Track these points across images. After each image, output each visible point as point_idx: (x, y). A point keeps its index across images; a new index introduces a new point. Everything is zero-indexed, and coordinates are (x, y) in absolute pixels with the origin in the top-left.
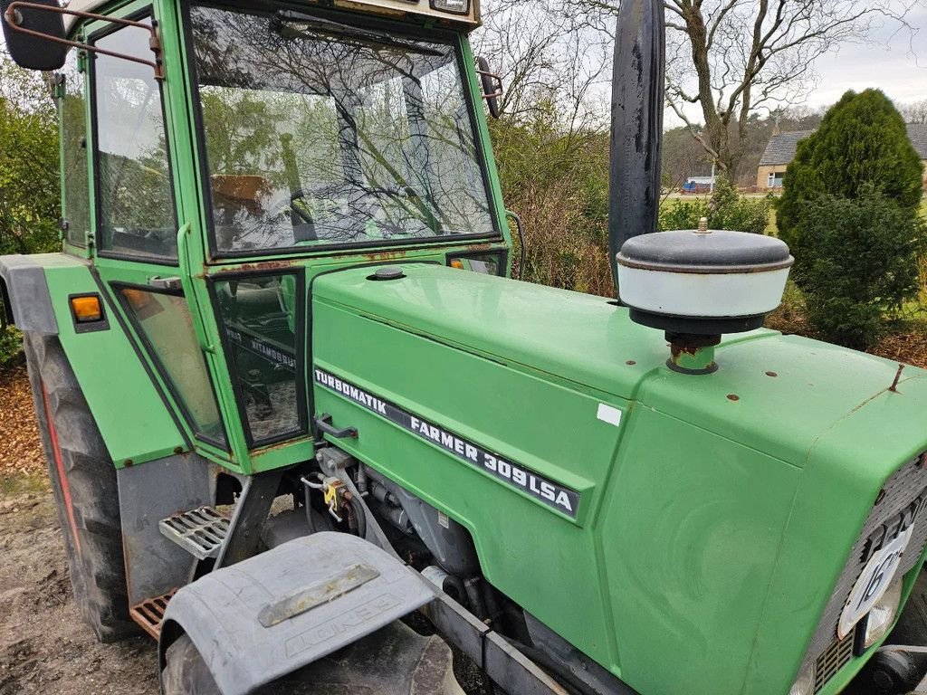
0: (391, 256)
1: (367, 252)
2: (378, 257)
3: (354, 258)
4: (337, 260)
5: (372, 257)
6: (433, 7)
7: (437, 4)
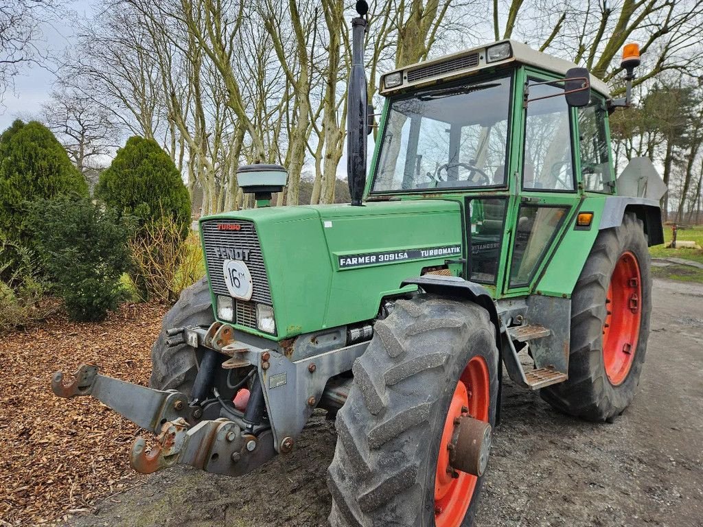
0: (434, 196)
1: (423, 194)
2: (427, 196)
3: (417, 196)
4: (410, 197)
5: (425, 196)
6: (487, 63)
7: (490, 60)
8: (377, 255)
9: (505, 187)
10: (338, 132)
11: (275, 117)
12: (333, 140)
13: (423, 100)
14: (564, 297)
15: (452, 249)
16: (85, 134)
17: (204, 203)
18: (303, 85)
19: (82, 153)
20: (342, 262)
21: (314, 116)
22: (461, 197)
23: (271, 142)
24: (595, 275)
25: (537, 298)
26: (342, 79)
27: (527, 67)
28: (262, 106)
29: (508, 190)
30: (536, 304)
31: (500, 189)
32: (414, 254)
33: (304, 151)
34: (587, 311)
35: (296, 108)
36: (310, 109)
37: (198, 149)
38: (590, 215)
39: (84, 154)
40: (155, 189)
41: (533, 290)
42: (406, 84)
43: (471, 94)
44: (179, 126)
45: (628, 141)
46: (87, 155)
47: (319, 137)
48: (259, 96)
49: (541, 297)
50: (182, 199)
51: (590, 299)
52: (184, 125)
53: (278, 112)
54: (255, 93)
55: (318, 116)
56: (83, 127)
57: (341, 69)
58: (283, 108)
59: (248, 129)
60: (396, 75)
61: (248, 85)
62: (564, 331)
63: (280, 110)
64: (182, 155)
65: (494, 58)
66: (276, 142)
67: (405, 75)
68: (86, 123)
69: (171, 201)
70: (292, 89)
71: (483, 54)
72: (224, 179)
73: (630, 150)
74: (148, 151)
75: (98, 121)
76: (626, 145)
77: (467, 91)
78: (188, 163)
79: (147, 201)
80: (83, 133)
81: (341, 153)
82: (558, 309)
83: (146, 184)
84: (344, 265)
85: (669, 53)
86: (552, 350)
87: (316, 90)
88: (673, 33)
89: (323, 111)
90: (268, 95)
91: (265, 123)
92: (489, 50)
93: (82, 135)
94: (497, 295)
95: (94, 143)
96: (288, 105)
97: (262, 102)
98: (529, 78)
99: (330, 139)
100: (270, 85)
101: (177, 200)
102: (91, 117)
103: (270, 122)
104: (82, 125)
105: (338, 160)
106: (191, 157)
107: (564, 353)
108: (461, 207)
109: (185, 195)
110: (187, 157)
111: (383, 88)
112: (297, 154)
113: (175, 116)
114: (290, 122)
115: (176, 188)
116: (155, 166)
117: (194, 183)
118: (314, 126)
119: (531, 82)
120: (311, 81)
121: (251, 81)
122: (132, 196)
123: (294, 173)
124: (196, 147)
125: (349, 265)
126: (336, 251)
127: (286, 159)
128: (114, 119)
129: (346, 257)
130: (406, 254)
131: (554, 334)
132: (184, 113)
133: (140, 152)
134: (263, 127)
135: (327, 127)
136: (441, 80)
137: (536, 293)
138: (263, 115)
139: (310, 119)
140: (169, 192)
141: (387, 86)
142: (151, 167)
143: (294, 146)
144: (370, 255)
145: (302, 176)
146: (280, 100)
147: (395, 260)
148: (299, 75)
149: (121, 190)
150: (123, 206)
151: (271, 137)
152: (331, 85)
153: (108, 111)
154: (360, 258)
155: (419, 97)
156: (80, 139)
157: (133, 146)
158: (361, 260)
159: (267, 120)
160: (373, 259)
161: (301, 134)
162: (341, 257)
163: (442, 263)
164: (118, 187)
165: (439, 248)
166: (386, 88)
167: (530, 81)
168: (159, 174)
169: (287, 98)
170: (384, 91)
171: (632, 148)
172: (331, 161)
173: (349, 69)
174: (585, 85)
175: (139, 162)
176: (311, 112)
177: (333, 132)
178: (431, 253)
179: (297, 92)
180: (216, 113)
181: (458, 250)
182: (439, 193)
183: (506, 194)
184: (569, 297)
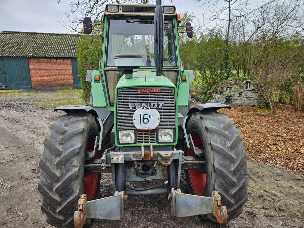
9: (177, 67)
14: (186, 106)
31: (175, 68)
38: (185, 77)
60: (115, 6)
67: (120, 8)
136: (139, 15)
141: (108, 11)
155: (127, 21)
170: (107, 13)
174: (192, 30)
182: (147, 68)
183: (178, 69)
184: (188, 106)
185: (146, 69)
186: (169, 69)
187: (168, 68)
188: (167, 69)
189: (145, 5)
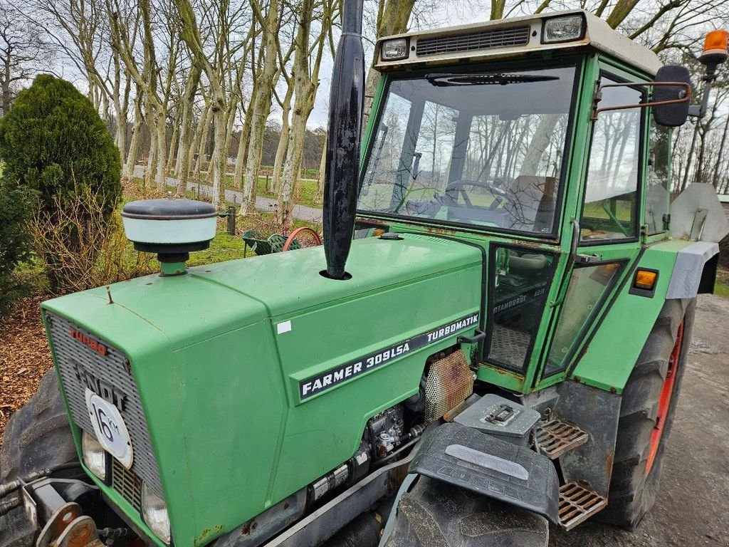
0: (443, 233)
1: (428, 226)
2: (434, 231)
3: (418, 228)
4: (408, 226)
5: (430, 230)
6: (542, 42)
7: (547, 39)
8: (363, 360)
9: (555, 239)
10: (310, 85)
11: (239, 54)
12: (304, 94)
13: (436, 84)
14: (613, 391)
15: (468, 320)
16: (11, 53)
17: (152, 149)
18: (271, 22)
19: (7, 76)
20: (306, 389)
21: (283, 59)
22: (486, 241)
23: (233, 83)
24: (656, 363)
25: (573, 385)
26: (317, 19)
27: (602, 57)
28: (225, 41)
29: (559, 244)
30: (570, 394)
31: (547, 241)
32: (417, 342)
33: (270, 98)
34: (641, 412)
35: (263, 47)
36: (279, 50)
37: (146, 86)
38: (653, 275)
39: (11, 78)
40: (70, 148)
41: (570, 373)
42: (413, 58)
43: (510, 86)
44: (123, 56)
45: (608, 117)
46: (14, 79)
47: (288, 84)
48: (220, 27)
49: (578, 385)
50: (108, 161)
51: (645, 394)
52: (130, 54)
53: (242, 49)
54: (216, 23)
55: (288, 58)
56: (9, 45)
57: (317, 7)
58: (248, 44)
59: (205, 70)
60: (400, 42)
61: (208, 13)
62: (608, 439)
63: (245, 48)
64: (128, 90)
65: (555, 35)
66: (239, 85)
67: (413, 44)
68: (13, 40)
69: (93, 164)
70: (258, 27)
71: (537, 28)
72: (178, 120)
73: (609, 126)
74: (61, 95)
75: (27, 38)
76: (605, 121)
77: (504, 82)
78: (135, 100)
79: (59, 162)
80: (9, 52)
81: (312, 105)
82: (601, 407)
83: (58, 139)
84: (310, 393)
85: (675, 30)
86: (588, 460)
87: (287, 28)
88: (683, 7)
89: (293, 54)
90: (232, 28)
91: (226, 60)
92: (549, 23)
93: (8, 54)
94: (524, 389)
95: (23, 65)
96: (253, 43)
97: (224, 35)
98: (603, 74)
99: (300, 91)
100: (234, 16)
101: (101, 163)
102: (19, 34)
103: (232, 60)
104: (7, 42)
105: (309, 114)
106: (138, 94)
107: (605, 468)
108: (484, 256)
109: (114, 156)
110: (133, 94)
111: (380, 59)
112: (261, 105)
113: (118, 43)
114: (256, 61)
115: (100, 147)
116: (70, 116)
117: (141, 124)
118: (283, 70)
119: (604, 81)
120: (281, 16)
121: (212, 9)
122: (39, 155)
123: (257, 127)
124: (142, 83)
125: (317, 390)
126: (295, 371)
127: (250, 105)
128: (46, 38)
129: (312, 380)
130: (407, 345)
131: (593, 439)
132: (131, 40)
133: (51, 96)
134: (225, 65)
135: (297, 76)
136: (468, 59)
137: (572, 378)
138: (225, 51)
139: (278, 60)
140: (89, 152)
141: (385, 57)
142: (65, 118)
143: (258, 94)
144: (352, 363)
145: (267, 124)
146: (245, 36)
147: (391, 358)
148: (268, 8)
149: (24, 145)
150: (27, 166)
151: (234, 78)
152: (305, 26)
153: (40, 28)
154: (336, 374)
155: (432, 81)
156: (6, 59)
157: (40, 88)
158: (338, 376)
159: (229, 58)
160: (358, 367)
161: (266, 81)
162: (303, 383)
163: (454, 342)
164: (18, 141)
165: (450, 324)
166: (383, 60)
167: (602, 78)
168: (76, 128)
169: (253, 34)
170: (380, 64)
171: (611, 124)
172: (300, 118)
173: (325, 7)
174: (685, 95)
175: (49, 110)
176: (280, 54)
177: (304, 84)
178: (441, 334)
179: (264, 28)
180: (170, 43)
181: (475, 320)
182: (452, 229)
183: (556, 249)
184: (619, 393)
185: (449, 233)
186: (523, 243)
187: (519, 239)
188: (517, 242)
189: (496, 22)
